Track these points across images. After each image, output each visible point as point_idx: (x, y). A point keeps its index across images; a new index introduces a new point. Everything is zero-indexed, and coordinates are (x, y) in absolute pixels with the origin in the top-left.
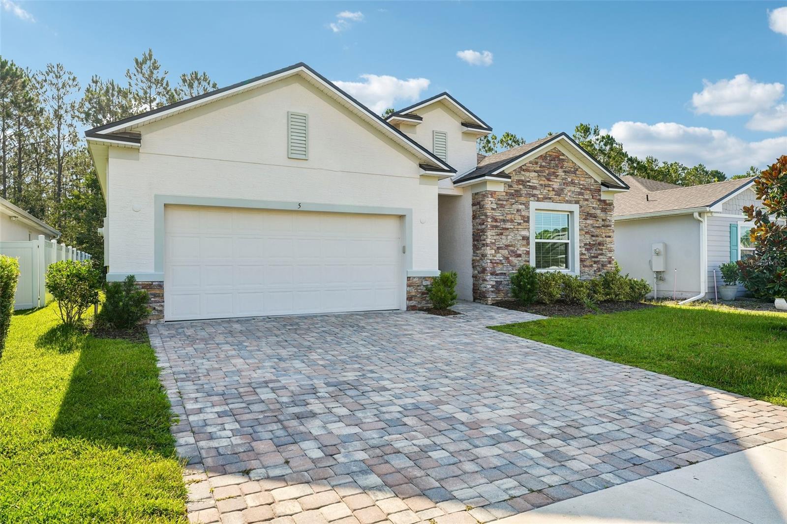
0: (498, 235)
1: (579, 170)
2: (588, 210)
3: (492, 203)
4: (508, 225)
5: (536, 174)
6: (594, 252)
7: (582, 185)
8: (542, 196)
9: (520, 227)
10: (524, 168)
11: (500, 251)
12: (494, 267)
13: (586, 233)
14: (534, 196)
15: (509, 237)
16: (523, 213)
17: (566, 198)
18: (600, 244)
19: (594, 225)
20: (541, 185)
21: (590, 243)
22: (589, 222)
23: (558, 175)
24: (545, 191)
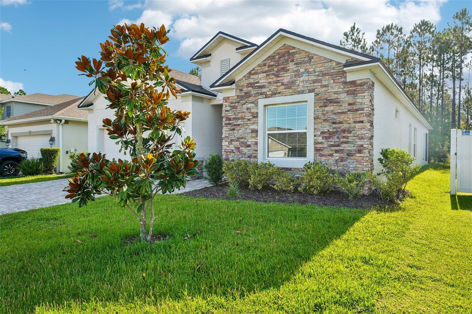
0: (230, 130)
1: (315, 57)
2: (326, 96)
3: (226, 106)
4: (239, 122)
5: (265, 74)
6: (334, 140)
7: (318, 72)
8: (271, 93)
9: (248, 122)
10: (252, 72)
11: (233, 142)
12: (227, 155)
13: (325, 120)
14: (261, 94)
15: (240, 131)
16: (252, 111)
17: (299, 90)
18: (344, 131)
19: (336, 111)
20: (270, 83)
21: (329, 131)
22: (327, 109)
23: (288, 70)
24: (273, 87)
